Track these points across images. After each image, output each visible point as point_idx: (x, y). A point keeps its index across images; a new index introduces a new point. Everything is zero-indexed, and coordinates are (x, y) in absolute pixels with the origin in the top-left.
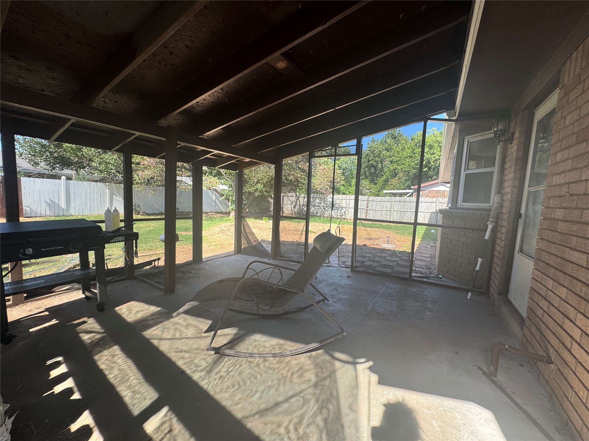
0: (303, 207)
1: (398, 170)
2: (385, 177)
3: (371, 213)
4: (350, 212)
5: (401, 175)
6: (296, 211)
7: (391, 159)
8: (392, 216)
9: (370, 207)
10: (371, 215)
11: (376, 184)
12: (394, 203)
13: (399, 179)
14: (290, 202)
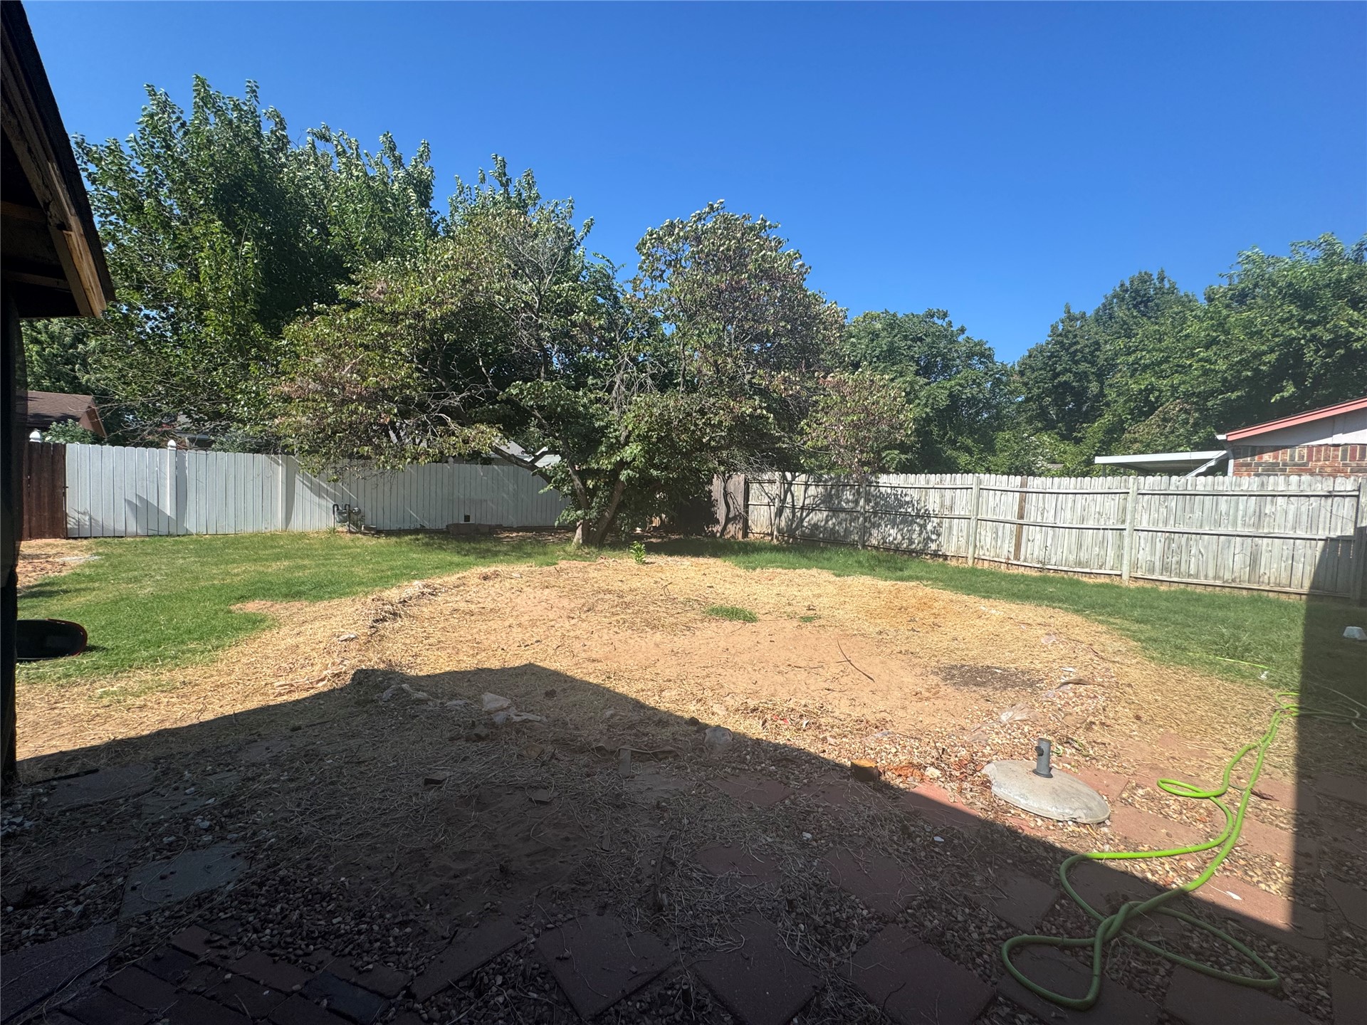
0: (804, 514)
1: (1160, 391)
2: (1108, 418)
3: (1038, 536)
4: (955, 532)
5: (1173, 408)
6: (783, 524)
7: (1131, 359)
8: (1126, 549)
9: (1032, 515)
10: (1037, 543)
11: (1078, 441)
12: (1137, 502)
13: (1165, 420)
14: (766, 500)
